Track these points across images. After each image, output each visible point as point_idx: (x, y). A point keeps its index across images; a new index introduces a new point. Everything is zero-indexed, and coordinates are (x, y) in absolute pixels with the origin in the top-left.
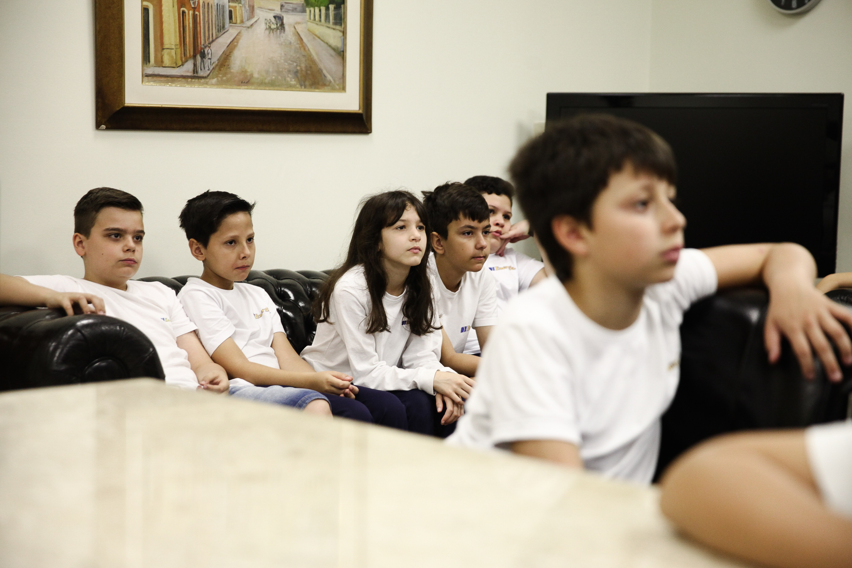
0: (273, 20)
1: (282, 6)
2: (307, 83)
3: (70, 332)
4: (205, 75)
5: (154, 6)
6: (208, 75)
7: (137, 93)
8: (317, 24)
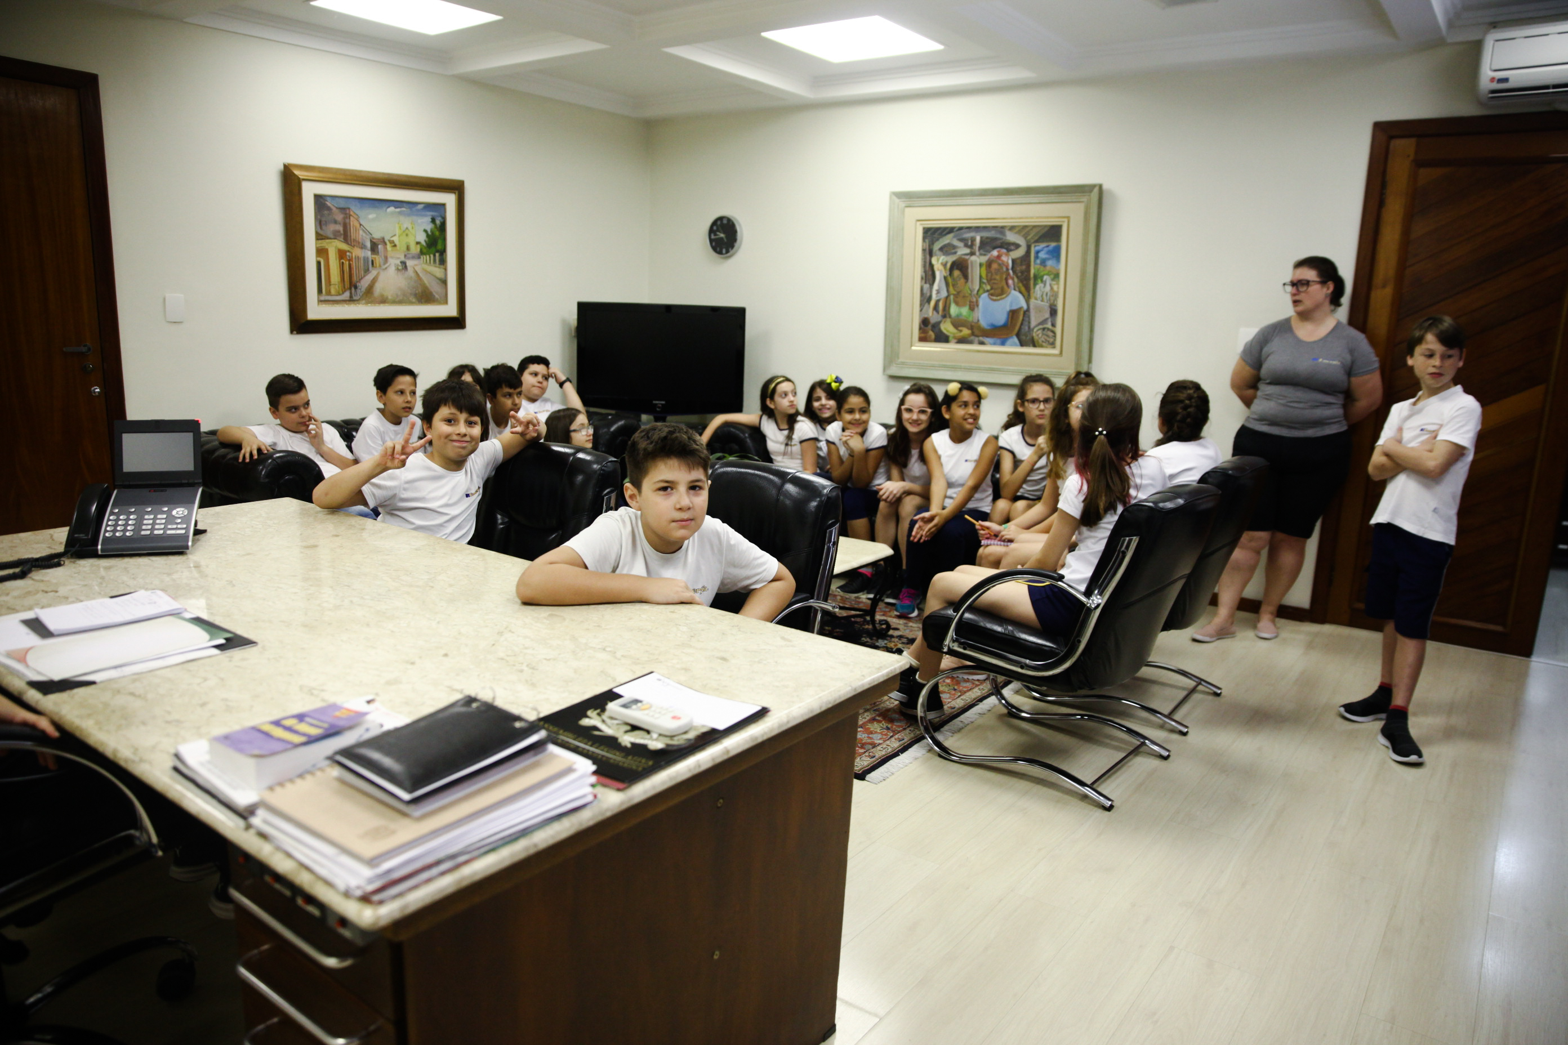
0: (400, 264)
1: (405, 256)
2: (423, 300)
3: (270, 461)
4: (358, 299)
5: (324, 260)
6: (360, 299)
7: (315, 311)
8: (428, 265)
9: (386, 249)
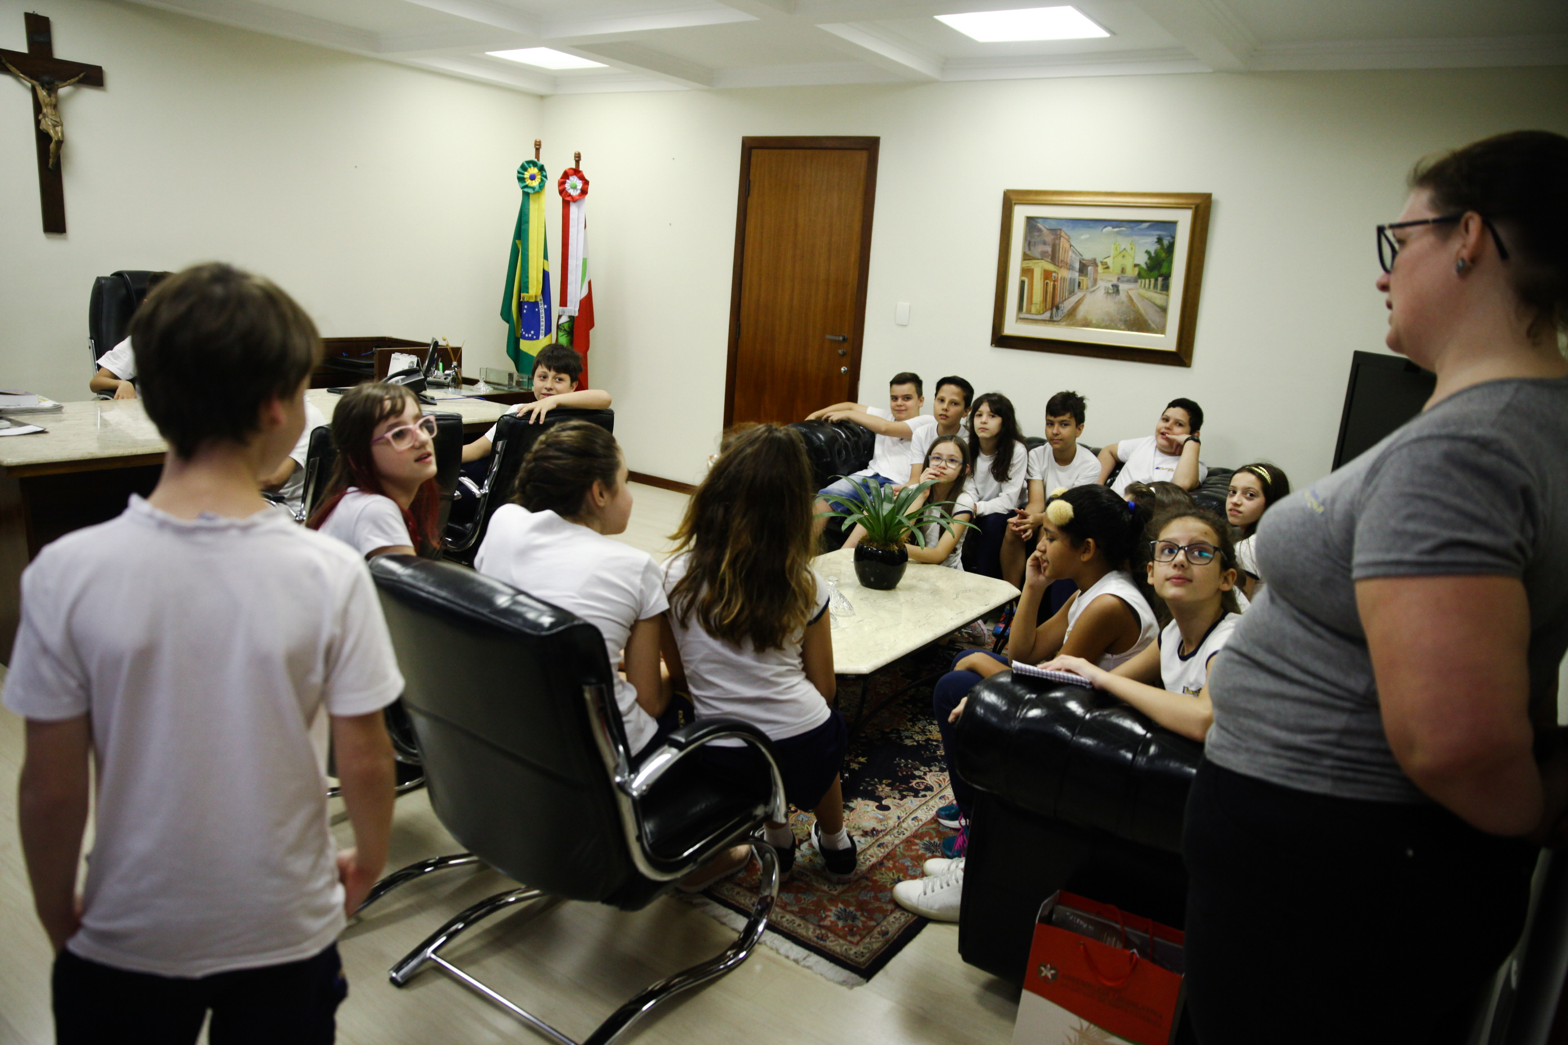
0: (1111, 287)
1: (1119, 279)
2: (1134, 329)
4: (1058, 320)
5: (1029, 279)
6: (1061, 320)
7: (1012, 328)
8: (1147, 290)
9: (1096, 271)
